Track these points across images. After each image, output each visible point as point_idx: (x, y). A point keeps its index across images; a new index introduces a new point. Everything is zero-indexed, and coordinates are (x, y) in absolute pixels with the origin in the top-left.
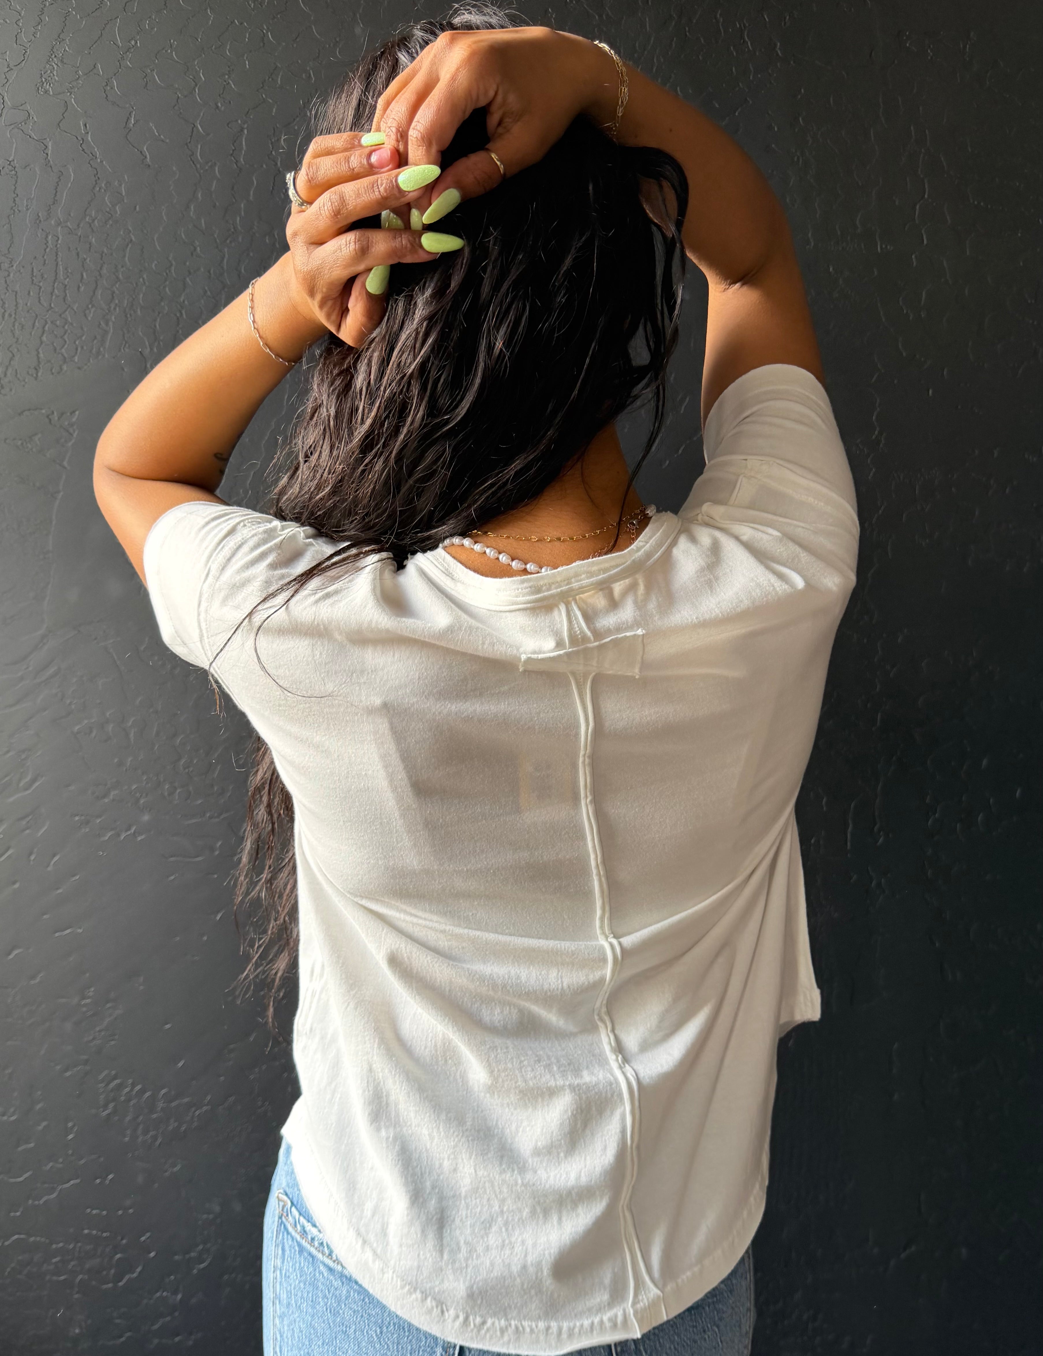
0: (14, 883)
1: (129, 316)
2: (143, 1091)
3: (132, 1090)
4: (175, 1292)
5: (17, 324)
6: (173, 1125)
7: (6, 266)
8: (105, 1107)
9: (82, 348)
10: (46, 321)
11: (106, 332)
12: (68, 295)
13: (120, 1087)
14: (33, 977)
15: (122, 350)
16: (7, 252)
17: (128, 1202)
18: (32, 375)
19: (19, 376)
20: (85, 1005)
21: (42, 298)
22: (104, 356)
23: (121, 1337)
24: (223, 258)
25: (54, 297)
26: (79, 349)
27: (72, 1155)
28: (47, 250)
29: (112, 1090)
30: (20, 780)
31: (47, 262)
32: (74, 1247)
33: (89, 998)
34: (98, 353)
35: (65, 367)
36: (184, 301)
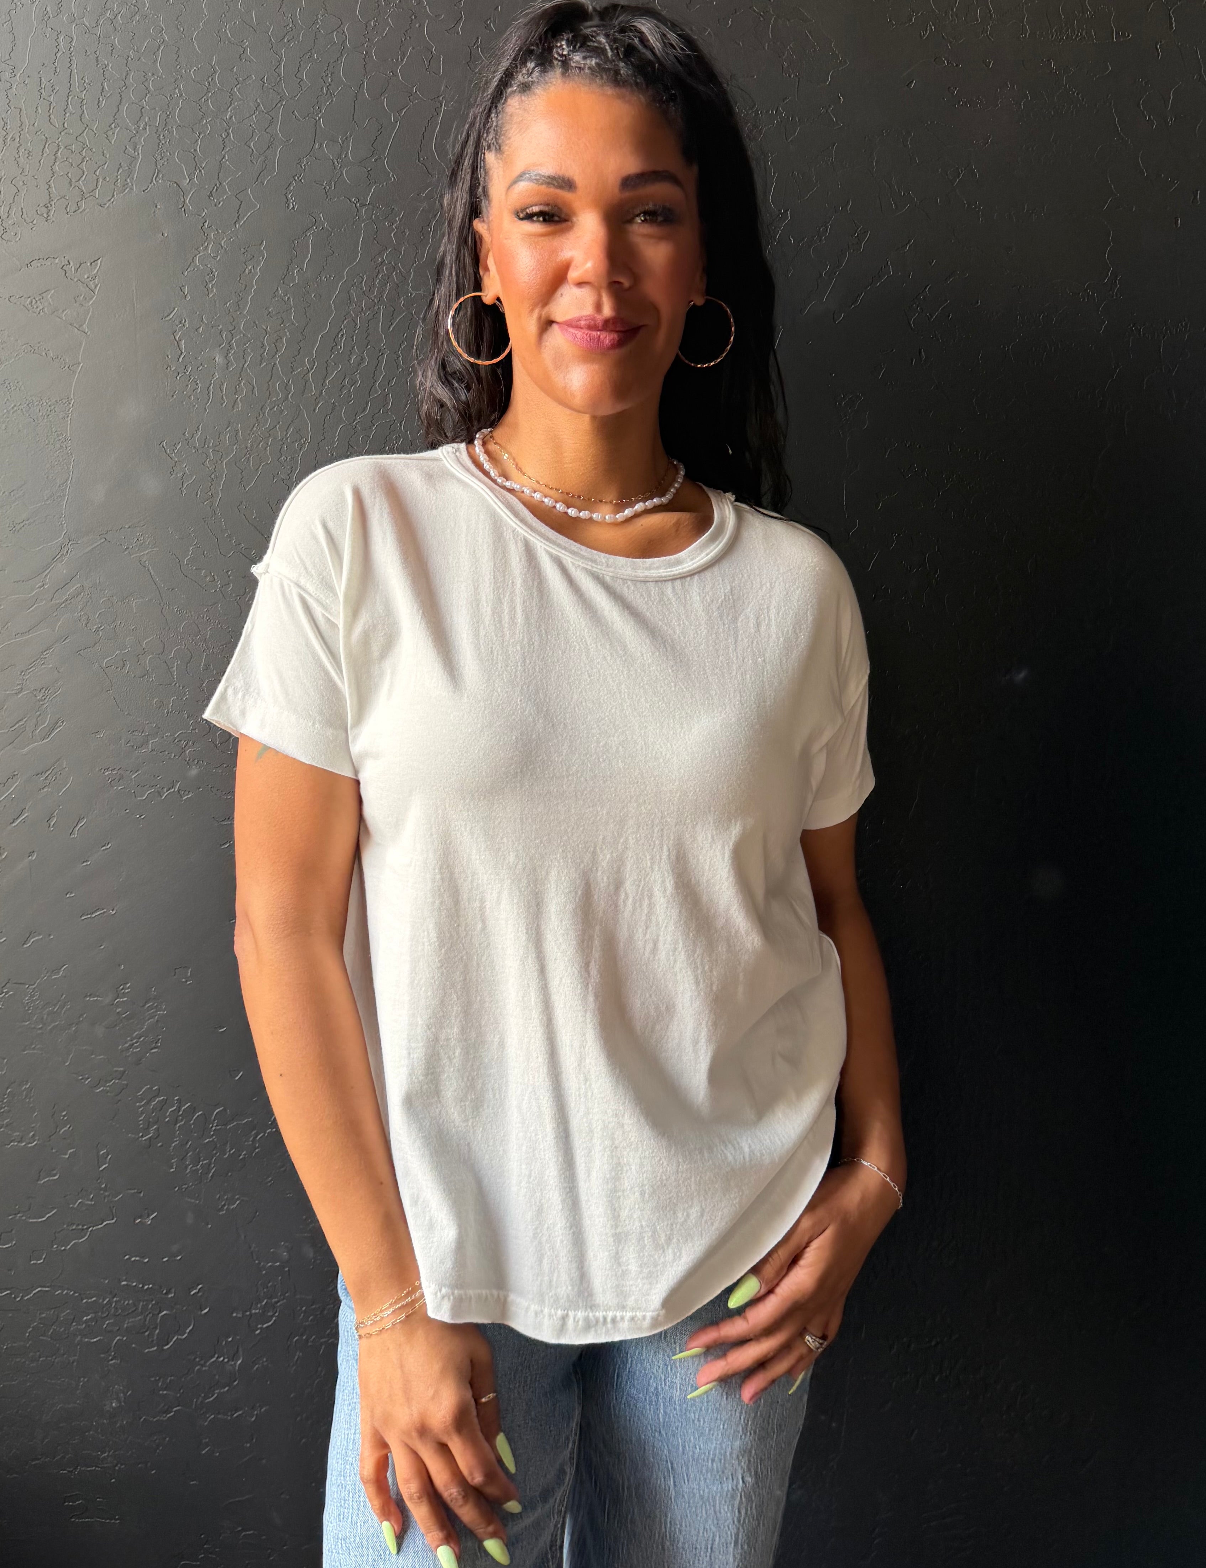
0: (31, 854)
1: (161, 137)
2: (193, 1110)
3: (179, 1109)
4: (234, 1357)
5: (22, 150)
6: (229, 1151)
7: (7, 75)
8: (146, 1130)
9: (104, 179)
10: (58, 145)
11: (135, 158)
12: (85, 111)
13: (163, 1105)
14: (56, 970)
15: (154, 182)
16: (7, 57)
17: (175, 1248)
18: (42, 215)
19: (25, 216)
20: (118, 1005)
21: (52, 117)
22: (132, 189)
23: (167, 1412)
24: (280, 62)
25: (67, 115)
26: (101, 180)
27: (105, 1189)
28: (58, 55)
29: (153, 1110)
30: (36, 726)
31: (58, 70)
32: (110, 1303)
33: (124, 995)
34: (125, 185)
35: (83, 204)
36: (231, 117)
